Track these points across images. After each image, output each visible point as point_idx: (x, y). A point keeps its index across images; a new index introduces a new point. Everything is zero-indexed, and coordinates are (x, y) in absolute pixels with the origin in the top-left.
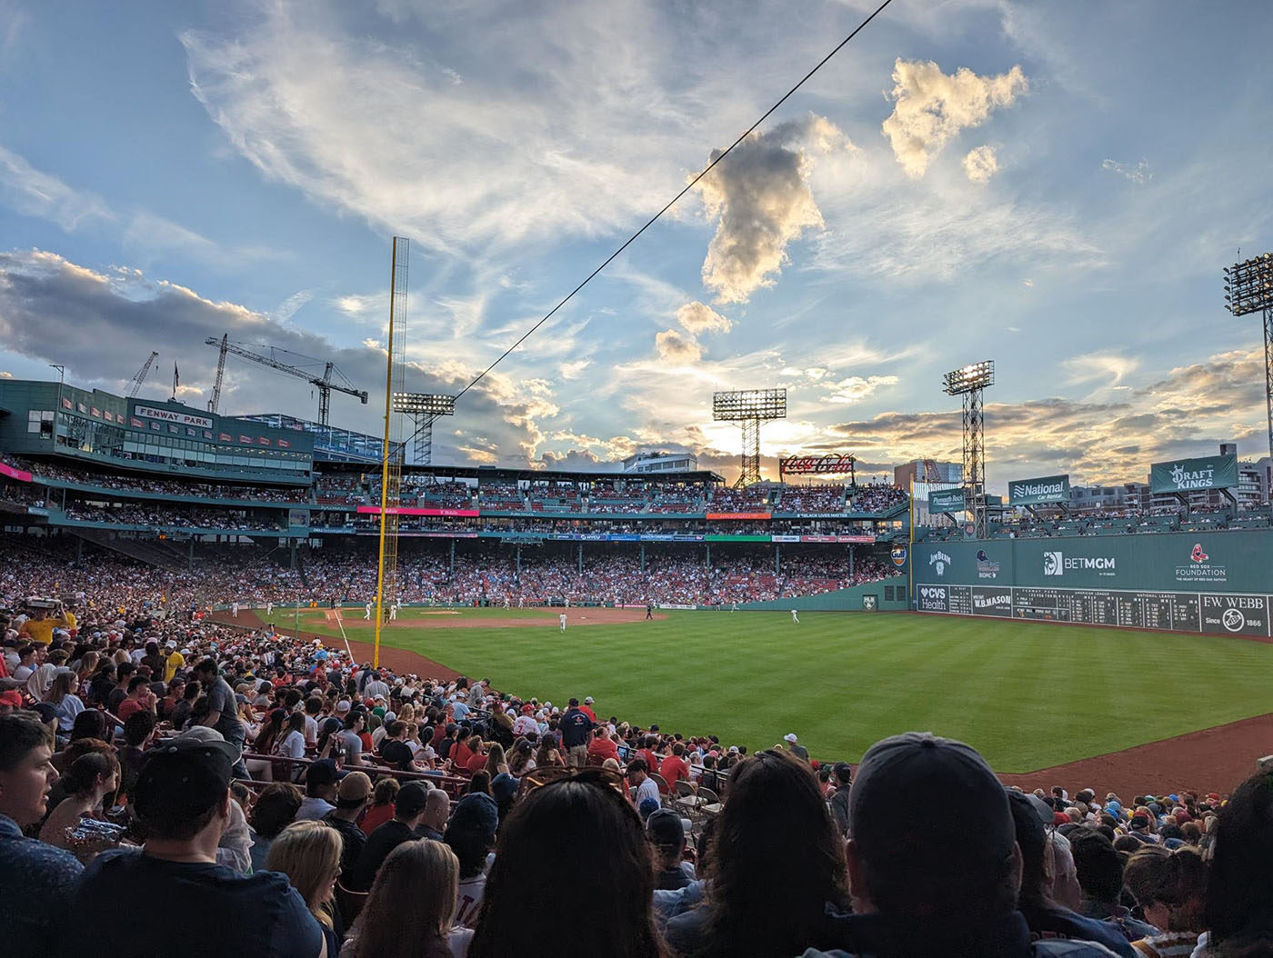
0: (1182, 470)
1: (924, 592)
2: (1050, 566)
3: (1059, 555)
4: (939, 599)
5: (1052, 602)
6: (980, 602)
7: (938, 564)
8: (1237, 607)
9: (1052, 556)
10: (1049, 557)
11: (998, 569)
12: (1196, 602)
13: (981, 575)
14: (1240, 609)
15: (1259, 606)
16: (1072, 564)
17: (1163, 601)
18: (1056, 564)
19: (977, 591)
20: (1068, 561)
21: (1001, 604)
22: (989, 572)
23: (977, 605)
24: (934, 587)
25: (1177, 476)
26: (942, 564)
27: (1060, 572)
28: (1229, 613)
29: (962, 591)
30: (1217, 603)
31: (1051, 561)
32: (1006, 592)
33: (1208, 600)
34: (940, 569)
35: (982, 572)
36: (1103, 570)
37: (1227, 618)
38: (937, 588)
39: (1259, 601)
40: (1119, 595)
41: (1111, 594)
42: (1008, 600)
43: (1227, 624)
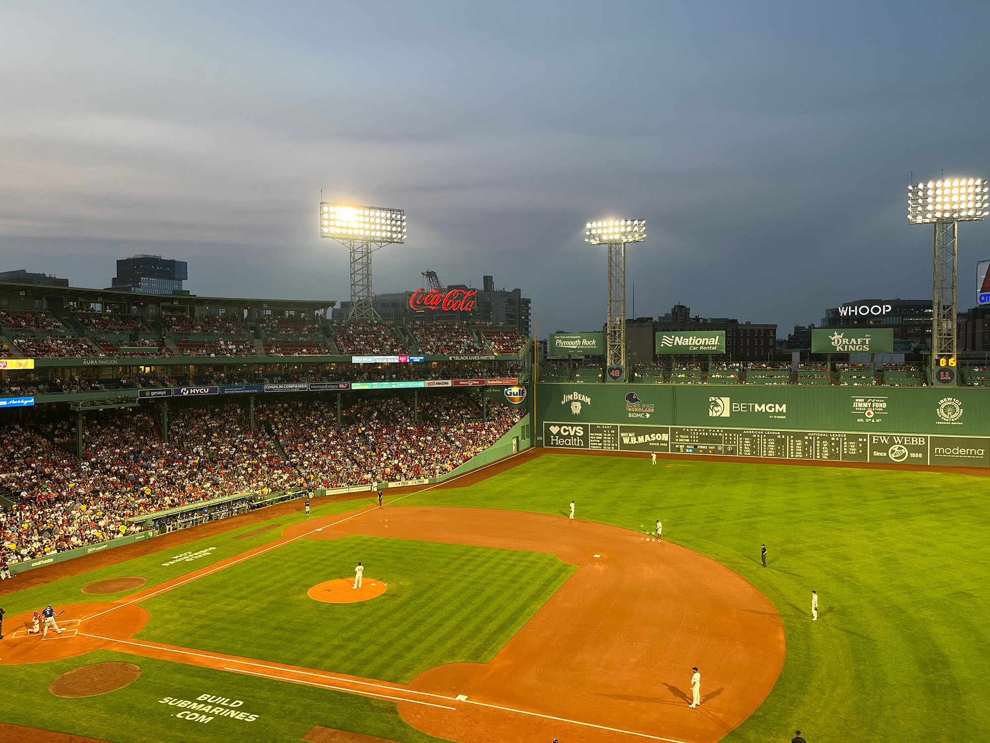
0: (841, 337)
1: (554, 430)
2: (716, 409)
3: (726, 400)
4: (575, 436)
5: (718, 440)
6: (628, 439)
7: (573, 404)
8: (902, 443)
9: (718, 401)
10: (715, 401)
11: (653, 410)
12: (865, 440)
13: (630, 415)
14: (905, 446)
15: (922, 443)
16: (741, 408)
17: (833, 439)
18: (723, 407)
19: (624, 430)
20: (735, 405)
21: (656, 441)
22: (641, 412)
23: (626, 441)
24: (567, 425)
25: (836, 341)
26: (579, 405)
27: (726, 414)
28: (895, 448)
29: (607, 429)
30: (885, 440)
31: (717, 405)
32: (665, 431)
33: (876, 438)
34: (576, 408)
35: (631, 412)
36: (774, 413)
37: (893, 451)
38: (572, 426)
39: (922, 440)
40: (790, 434)
41: (782, 433)
42: (665, 437)
43: (892, 456)
